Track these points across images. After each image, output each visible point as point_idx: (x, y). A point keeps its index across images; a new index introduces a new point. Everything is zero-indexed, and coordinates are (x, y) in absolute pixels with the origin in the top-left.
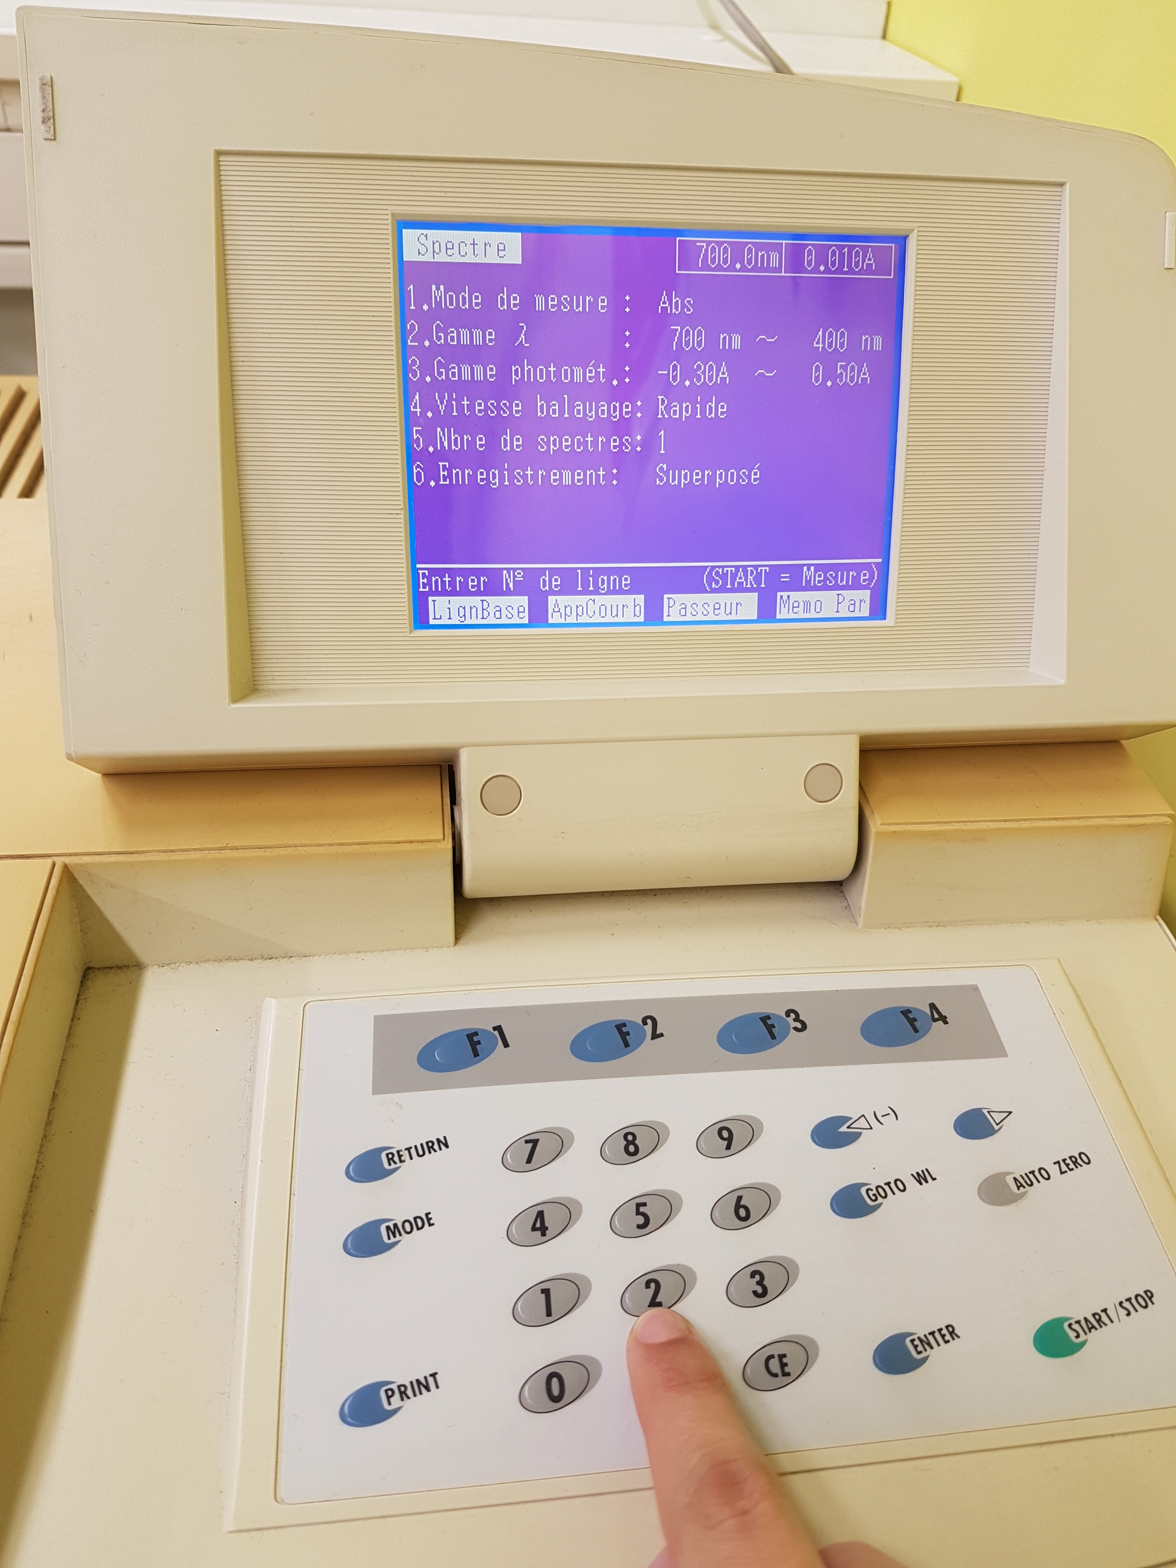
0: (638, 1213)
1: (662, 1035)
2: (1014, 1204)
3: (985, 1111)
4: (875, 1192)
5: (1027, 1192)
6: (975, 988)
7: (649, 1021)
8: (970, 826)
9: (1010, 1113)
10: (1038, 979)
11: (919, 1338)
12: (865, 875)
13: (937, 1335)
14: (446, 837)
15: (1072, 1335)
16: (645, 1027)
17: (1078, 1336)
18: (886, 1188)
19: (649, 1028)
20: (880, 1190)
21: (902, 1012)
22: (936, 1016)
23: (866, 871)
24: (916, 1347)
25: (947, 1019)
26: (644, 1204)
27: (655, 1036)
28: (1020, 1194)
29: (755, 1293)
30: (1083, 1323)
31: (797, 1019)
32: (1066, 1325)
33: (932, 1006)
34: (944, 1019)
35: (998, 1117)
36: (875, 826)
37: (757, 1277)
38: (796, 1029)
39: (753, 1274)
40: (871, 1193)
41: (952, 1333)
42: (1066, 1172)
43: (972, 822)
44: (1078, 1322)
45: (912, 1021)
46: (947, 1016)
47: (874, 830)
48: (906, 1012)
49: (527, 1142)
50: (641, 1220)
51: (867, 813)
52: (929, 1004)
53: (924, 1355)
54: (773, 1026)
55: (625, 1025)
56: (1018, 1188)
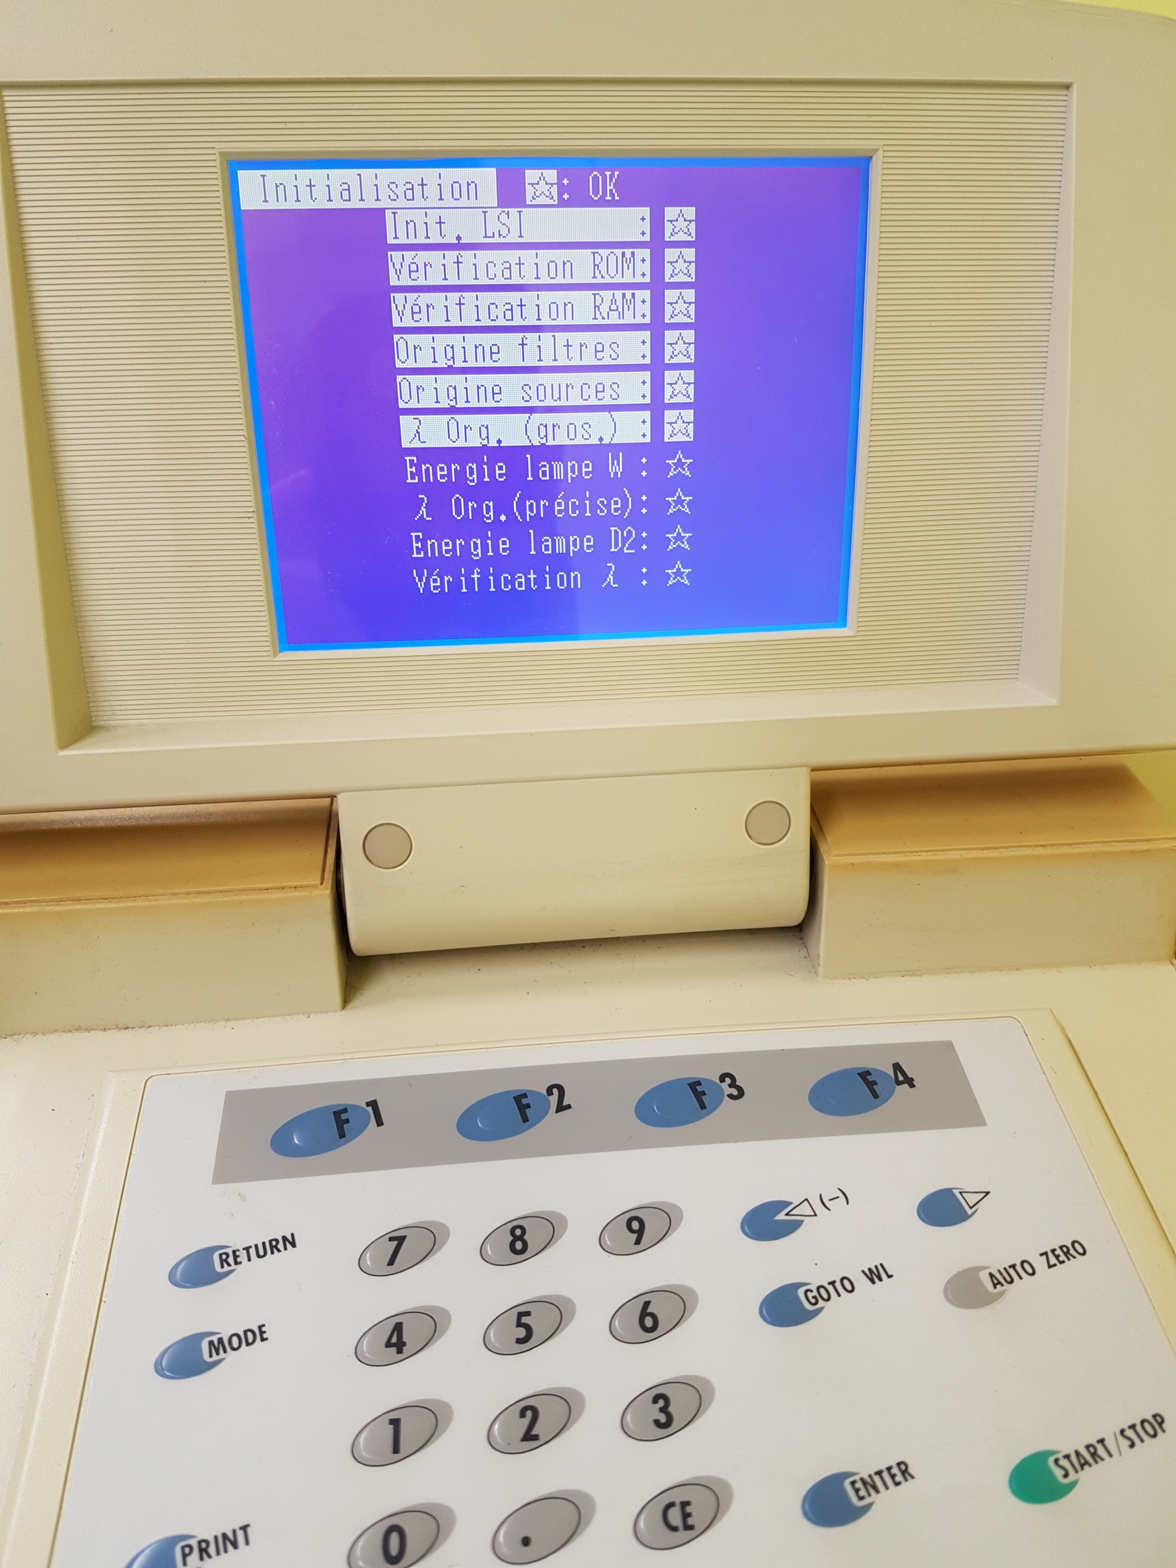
0: (519, 1324)
1: (569, 1107)
2: (990, 1306)
3: (956, 1192)
4: (815, 1293)
5: (1004, 1291)
6: (949, 1045)
7: (555, 1091)
8: (941, 856)
9: (988, 1193)
10: (1025, 1032)
11: (862, 1480)
12: (821, 915)
13: (885, 1475)
14: (324, 881)
15: (1060, 1473)
17: (1066, 1475)
18: (830, 1288)
19: (554, 1099)
20: (822, 1291)
21: (859, 1074)
22: (901, 1078)
23: (822, 911)
24: (857, 1491)
25: (914, 1082)
26: (528, 1314)
27: (561, 1107)
28: (996, 1294)
29: (657, 1423)
30: (1073, 1458)
31: (733, 1085)
32: (1050, 1460)
33: (897, 1067)
34: (910, 1082)
35: (972, 1199)
36: (829, 858)
37: (661, 1403)
38: (731, 1096)
39: (655, 1400)
40: (810, 1295)
41: (905, 1473)
42: (1055, 1265)
43: (944, 851)
44: (1067, 1456)
45: (871, 1085)
46: (915, 1079)
47: (828, 863)
48: (864, 1075)
49: (391, 1239)
50: (522, 1333)
51: (820, 844)
52: (894, 1065)
53: (867, 1501)
54: (704, 1093)
55: (525, 1096)
56: (995, 1286)
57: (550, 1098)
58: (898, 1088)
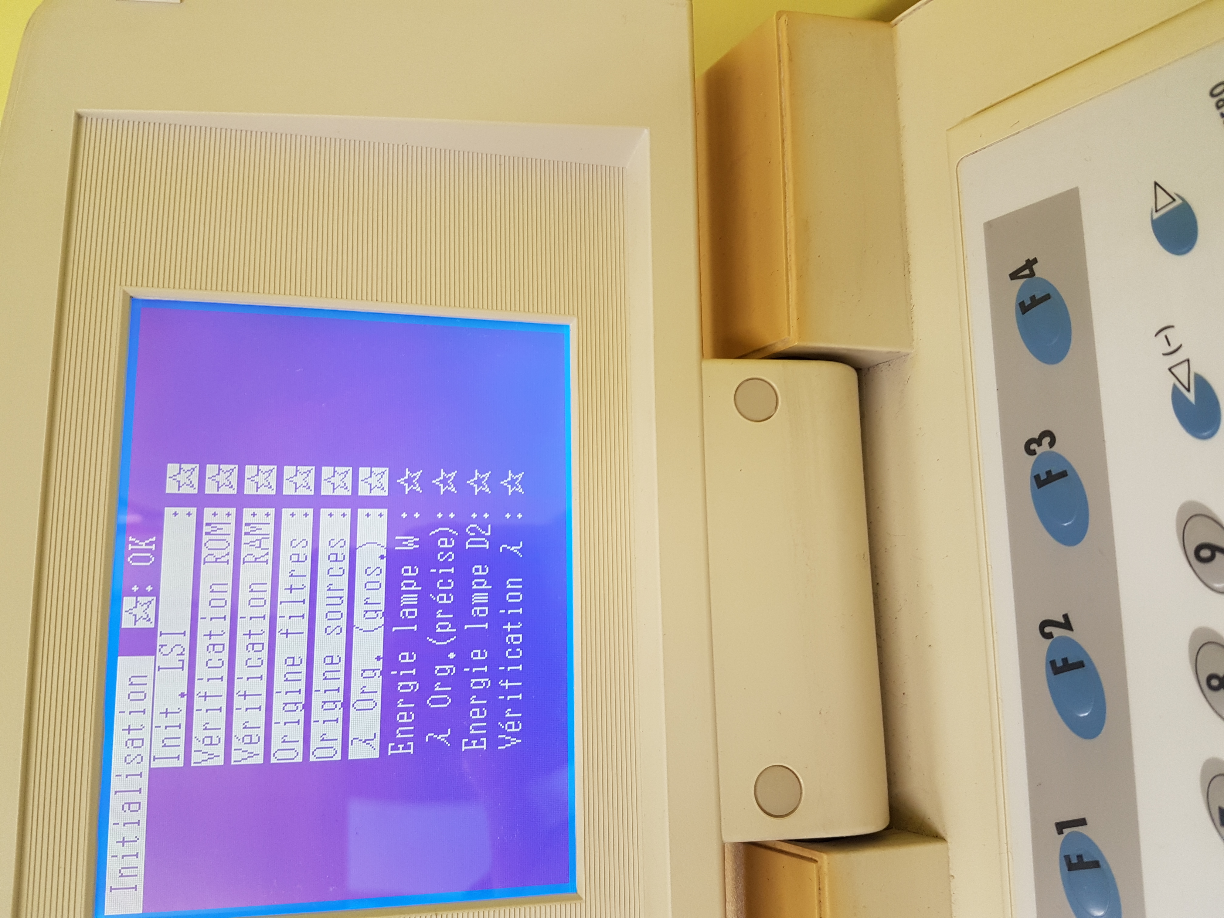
1: (1066, 616)
3: (1156, 216)
6: (990, 226)
7: (1047, 630)
9: (1156, 184)
10: (974, 153)
12: (849, 350)
14: (814, 858)
16: (1055, 637)
19: (1057, 632)
21: (1023, 313)
22: (1027, 272)
25: (1031, 259)
27: (1067, 624)
31: (1039, 441)
33: (1014, 276)
34: (1031, 263)
35: (1164, 200)
36: (792, 341)
38: (1052, 444)
43: (786, 233)
45: (1035, 302)
46: (1027, 259)
48: (1023, 308)
51: (777, 350)
52: (1012, 279)
54: (1049, 473)
55: (1053, 663)
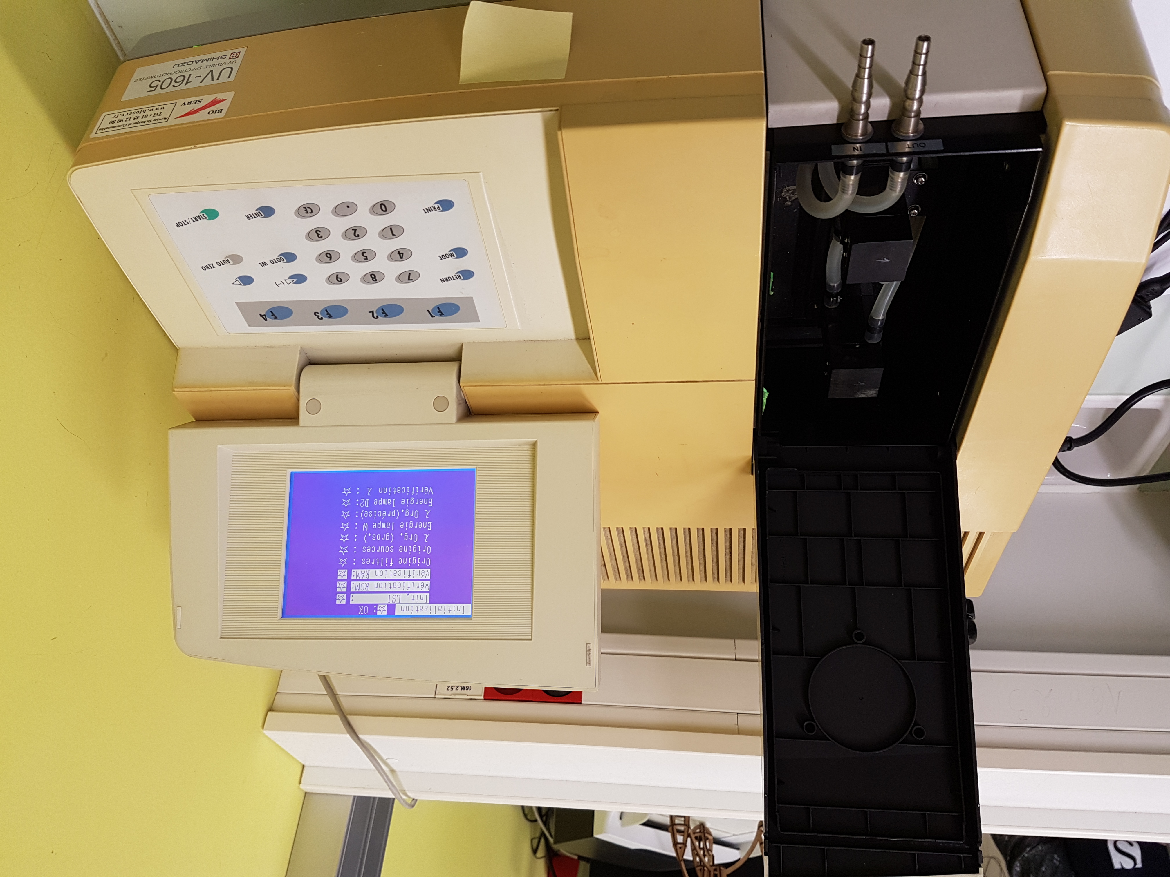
0: (366, 257)
1: (370, 312)
2: (229, 255)
3: (242, 284)
4: (281, 260)
5: (225, 259)
6: (249, 326)
8: (255, 388)
9: (233, 284)
10: (226, 329)
11: (259, 216)
12: (297, 368)
13: (253, 217)
15: (205, 215)
17: (203, 215)
18: (277, 261)
20: (279, 261)
21: (277, 318)
22: (264, 317)
23: (297, 370)
24: (260, 214)
25: (260, 316)
26: (364, 259)
27: (372, 312)
28: (228, 258)
29: (320, 231)
30: (201, 218)
31: (318, 316)
32: (208, 218)
35: (237, 282)
36: (293, 389)
37: (320, 236)
38: (318, 313)
39: (321, 237)
40: (283, 260)
41: (248, 217)
42: (211, 264)
43: (254, 390)
44: (203, 219)
45: (273, 315)
47: (293, 387)
49: (412, 280)
50: (365, 254)
51: (297, 393)
52: (267, 320)
53: (257, 211)
54: (326, 314)
55: (384, 316)
56: (228, 260)
57: (376, 315)
58: (265, 314)
